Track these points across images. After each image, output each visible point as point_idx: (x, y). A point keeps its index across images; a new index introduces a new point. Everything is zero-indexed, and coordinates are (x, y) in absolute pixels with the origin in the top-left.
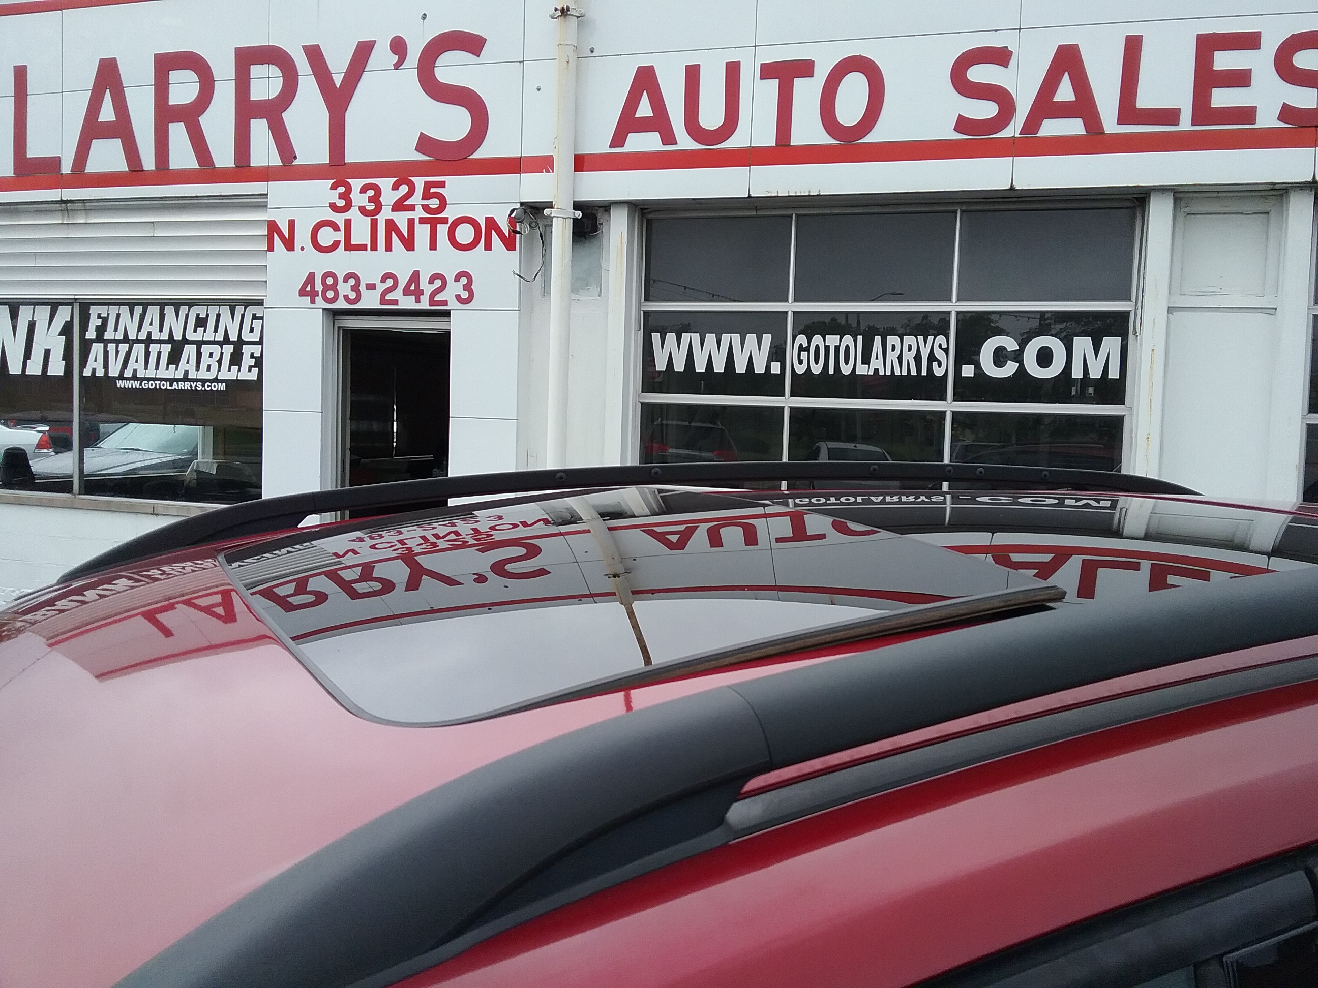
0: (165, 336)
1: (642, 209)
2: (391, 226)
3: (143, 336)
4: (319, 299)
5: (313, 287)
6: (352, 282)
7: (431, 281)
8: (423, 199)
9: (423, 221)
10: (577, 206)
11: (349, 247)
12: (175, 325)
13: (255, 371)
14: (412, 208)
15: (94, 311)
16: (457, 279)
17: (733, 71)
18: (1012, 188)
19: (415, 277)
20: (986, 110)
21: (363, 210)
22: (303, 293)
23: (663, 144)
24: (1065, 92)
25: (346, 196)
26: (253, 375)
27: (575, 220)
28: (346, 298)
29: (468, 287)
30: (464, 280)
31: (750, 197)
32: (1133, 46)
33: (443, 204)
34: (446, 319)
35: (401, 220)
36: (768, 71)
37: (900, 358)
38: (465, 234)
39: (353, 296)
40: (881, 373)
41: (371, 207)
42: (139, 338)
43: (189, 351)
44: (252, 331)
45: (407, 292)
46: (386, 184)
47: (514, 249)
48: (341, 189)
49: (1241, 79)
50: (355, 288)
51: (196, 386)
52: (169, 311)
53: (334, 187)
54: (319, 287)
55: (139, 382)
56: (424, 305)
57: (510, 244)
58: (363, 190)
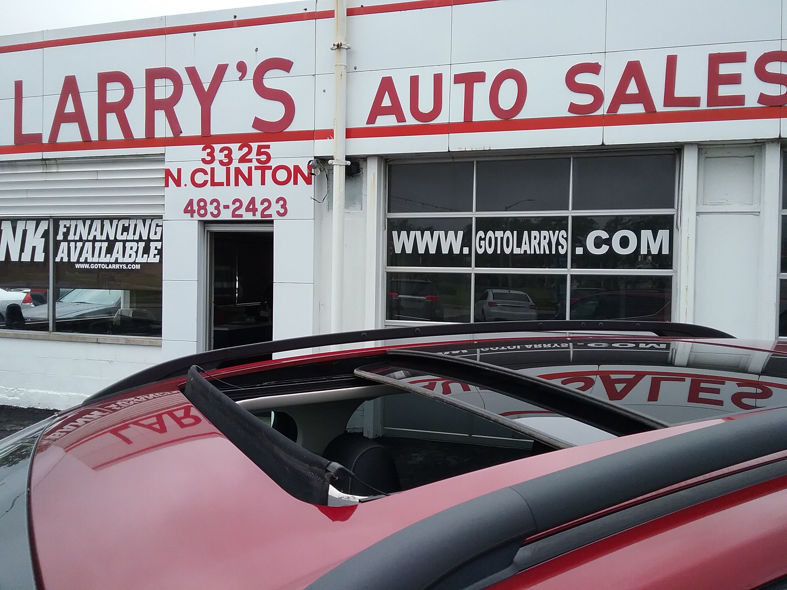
0: (104, 237)
1: (386, 159)
2: (238, 171)
3: (91, 238)
4: (196, 215)
5: (192, 207)
6: (215, 204)
7: (262, 203)
8: (257, 155)
9: (257, 168)
10: (348, 158)
11: (213, 184)
12: (110, 230)
13: (157, 257)
14: (250, 161)
15: (62, 223)
16: (277, 202)
17: (438, 79)
18: (603, 144)
19: (253, 201)
20: (587, 99)
21: (221, 163)
22: (186, 211)
23: (398, 122)
24: (632, 88)
25: (211, 154)
26: (157, 260)
27: (347, 167)
28: (212, 213)
29: (284, 206)
30: (281, 202)
31: (449, 151)
32: (672, 62)
33: (269, 158)
34: (271, 225)
35: (244, 167)
36: (458, 79)
37: (539, 244)
38: (282, 175)
39: (215, 212)
40: (528, 252)
41: (226, 160)
42: (89, 239)
43: (119, 246)
44: (156, 234)
45: (248, 210)
46: (235, 147)
47: (311, 184)
48: (209, 150)
49: (735, 79)
50: (217, 208)
51: (123, 267)
52: (107, 223)
53: (204, 149)
54: (196, 208)
55: (89, 265)
56: (258, 217)
57: (308, 181)
58: (222, 151)
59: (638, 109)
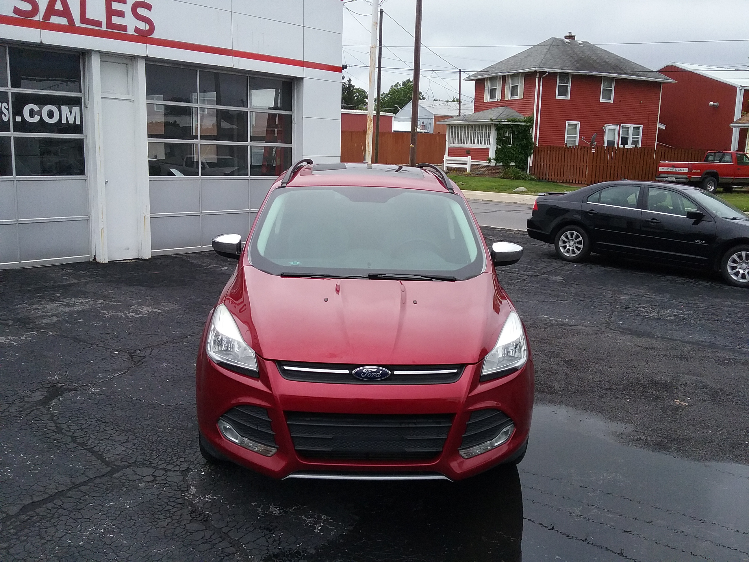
18: (41, 43)
20: (27, 7)
24: (59, 6)
49: (121, 14)
59: (63, 21)
